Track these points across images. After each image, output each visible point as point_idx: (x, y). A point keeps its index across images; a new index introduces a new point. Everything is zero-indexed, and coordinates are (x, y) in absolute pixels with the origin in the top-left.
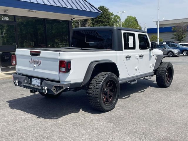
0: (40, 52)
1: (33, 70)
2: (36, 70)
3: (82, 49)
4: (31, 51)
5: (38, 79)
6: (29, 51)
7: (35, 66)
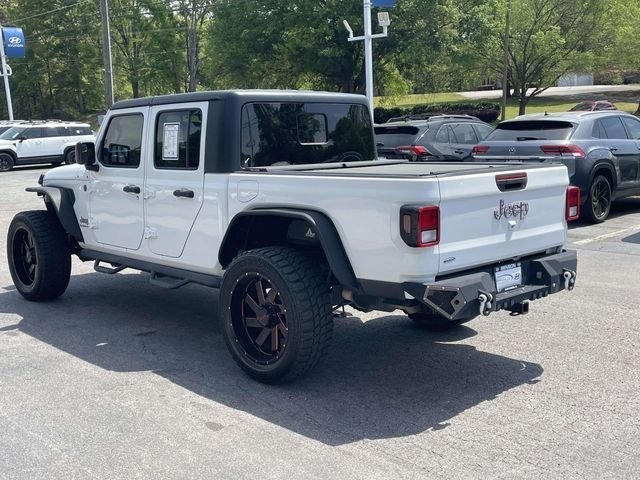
0: (525, 175)
1: (504, 240)
2: (515, 236)
3: (344, 167)
4: (497, 178)
5: (514, 265)
6: (491, 177)
7: (513, 223)
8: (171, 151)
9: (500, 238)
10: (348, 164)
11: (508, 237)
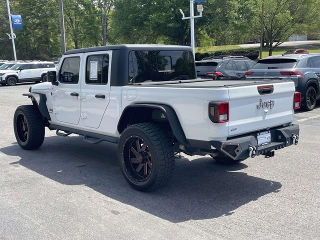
0: (272, 86)
1: (262, 119)
2: (267, 117)
3: (180, 82)
4: (258, 88)
5: (267, 132)
6: (255, 87)
7: (266, 111)
8: (94, 75)
9: (260, 119)
10: (182, 81)
11: (264, 118)
